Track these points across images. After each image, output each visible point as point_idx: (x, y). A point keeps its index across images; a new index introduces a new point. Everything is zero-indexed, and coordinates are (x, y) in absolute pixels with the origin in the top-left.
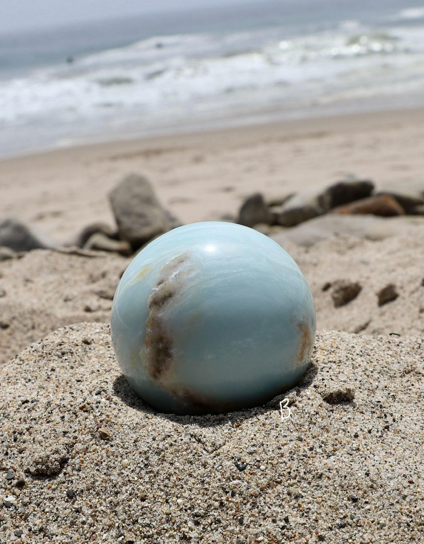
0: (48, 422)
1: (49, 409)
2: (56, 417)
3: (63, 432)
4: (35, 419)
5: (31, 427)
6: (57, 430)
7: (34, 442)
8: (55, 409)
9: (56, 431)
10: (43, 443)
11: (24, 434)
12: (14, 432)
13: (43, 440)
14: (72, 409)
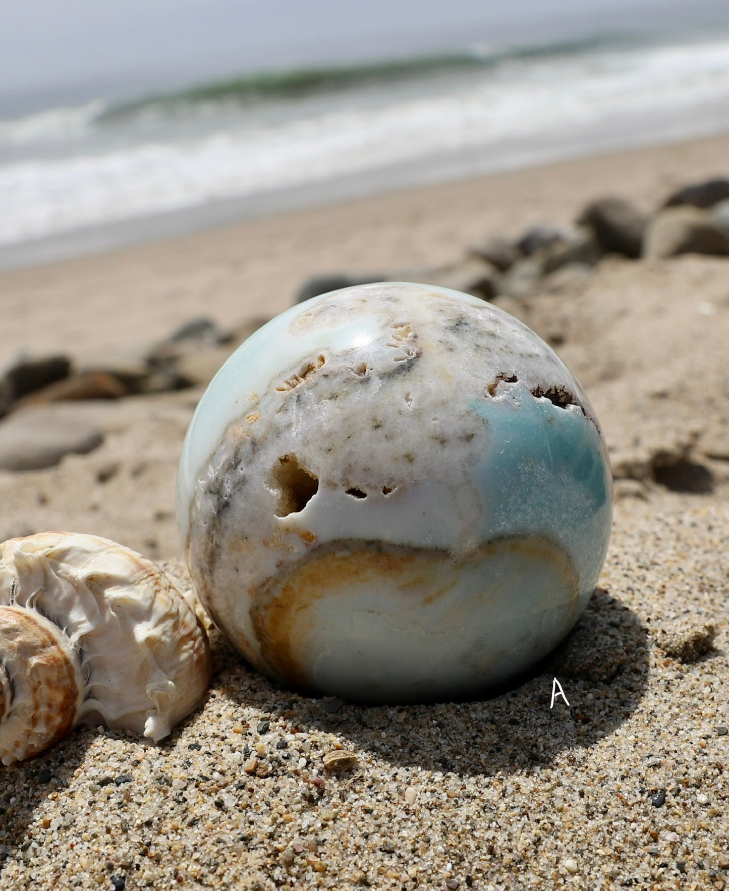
0: (192, 824)
1: (172, 793)
2: (204, 807)
3: (243, 839)
4: (149, 824)
5: (149, 844)
6: (224, 838)
7: (180, 881)
8: (185, 789)
9: (225, 843)
10: (211, 878)
11: (138, 867)
12: (110, 868)
13: (205, 870)
14: (229, 778)
